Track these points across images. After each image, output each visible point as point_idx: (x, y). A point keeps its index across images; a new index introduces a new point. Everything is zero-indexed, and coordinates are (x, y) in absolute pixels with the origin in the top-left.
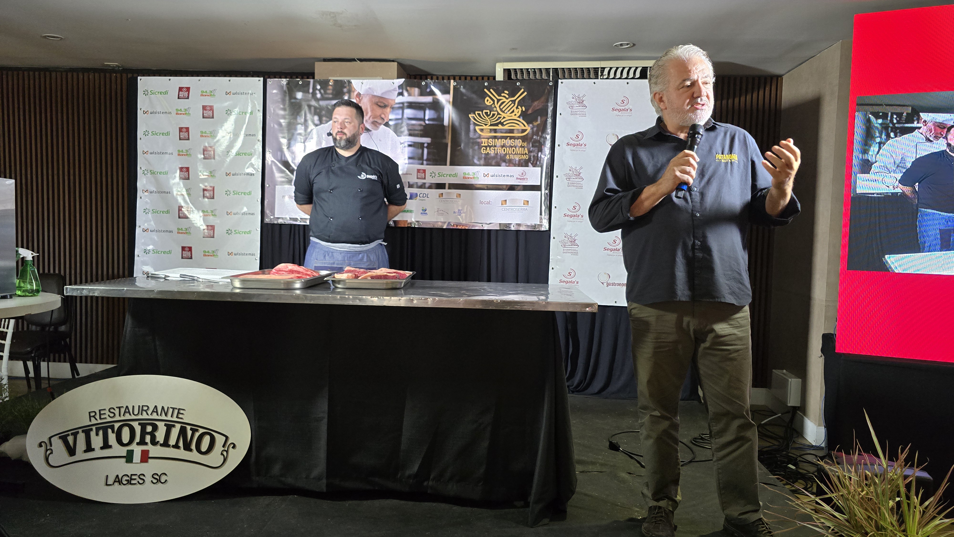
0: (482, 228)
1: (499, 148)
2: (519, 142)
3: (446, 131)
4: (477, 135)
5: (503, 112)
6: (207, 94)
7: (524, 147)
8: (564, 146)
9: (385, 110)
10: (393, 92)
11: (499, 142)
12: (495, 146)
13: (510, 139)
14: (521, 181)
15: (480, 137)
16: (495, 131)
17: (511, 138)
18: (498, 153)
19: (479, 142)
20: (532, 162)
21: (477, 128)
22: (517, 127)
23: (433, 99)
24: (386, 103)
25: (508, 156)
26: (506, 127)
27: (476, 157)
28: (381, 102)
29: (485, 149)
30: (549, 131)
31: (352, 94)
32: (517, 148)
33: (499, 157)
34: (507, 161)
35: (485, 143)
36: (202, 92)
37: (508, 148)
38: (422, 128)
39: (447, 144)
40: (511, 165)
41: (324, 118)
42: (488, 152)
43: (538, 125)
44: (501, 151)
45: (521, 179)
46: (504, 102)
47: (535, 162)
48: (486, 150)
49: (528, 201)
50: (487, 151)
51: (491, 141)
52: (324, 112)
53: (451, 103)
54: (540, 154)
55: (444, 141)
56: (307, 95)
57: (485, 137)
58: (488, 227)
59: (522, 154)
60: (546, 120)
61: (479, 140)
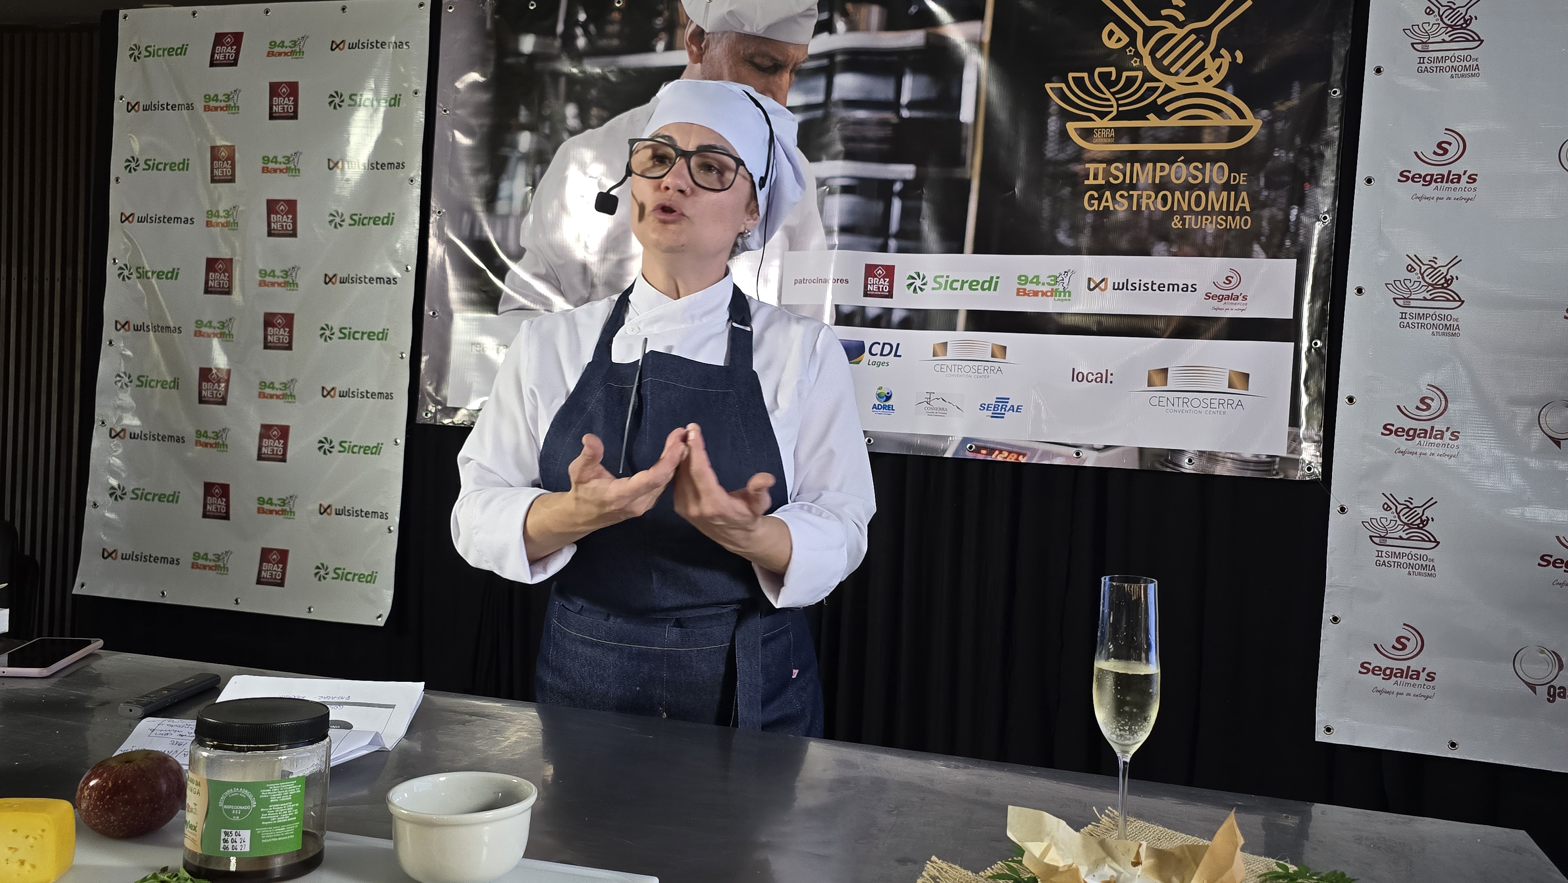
0: (1075, 463)
1: (1145, 193)
2: (1217, 173)
3: (966, 141)
4: (1070, 150)
5: (1166, 71)
6: (284, 50)
7: (1236, 188)
8: (1388, 181)
9: (777, 79)
10: (801, 20)
11: (1145, 174)
12: (1133, 187)
13: (1187, 162)
14: (1221, 305)
15: (1079, 156)
16: (1135, 135)
17: (1190, 157)
18: (1143, 208)
19: (1075, 175)
20: (1263, 239)
21: (1071, 127)
22: (1216, 120)
23: (928, 37)
24: (780, 58)
25: (1176, 219)
26: (1174, 122)
27: (1065, 224)
28: (764, 55)
29: (1096, 195)
30: (1333, 131)
31: (679, 32)
32: (1212, 194)
33: (1145, 224)
34: (1173, 237)
35: (1096, 178)
36: (273, 44)
37: (1178, 194)
38: (887, 132)
39: (967, 184)
40: (1187, 249)
41: (595, 111)
42: (1107, 208)
43: (1290, 109)
44: (1151, 203)
45: (1221, 298)
46: (1171, 36)
47: (1276, 241)
48: (1100, 199)
49: (1247, 376)
50: (1103, 204)
51: (1117, 168)
52: (594, 92)
53: (986, 48)
54: (1294, 212)
55: (958, 173)
56: (548, 41)
57: (1099, 156)
58: (1098, 459)
59: (1228, 213)
60: (1323, 95)
61: (1078, 168)
